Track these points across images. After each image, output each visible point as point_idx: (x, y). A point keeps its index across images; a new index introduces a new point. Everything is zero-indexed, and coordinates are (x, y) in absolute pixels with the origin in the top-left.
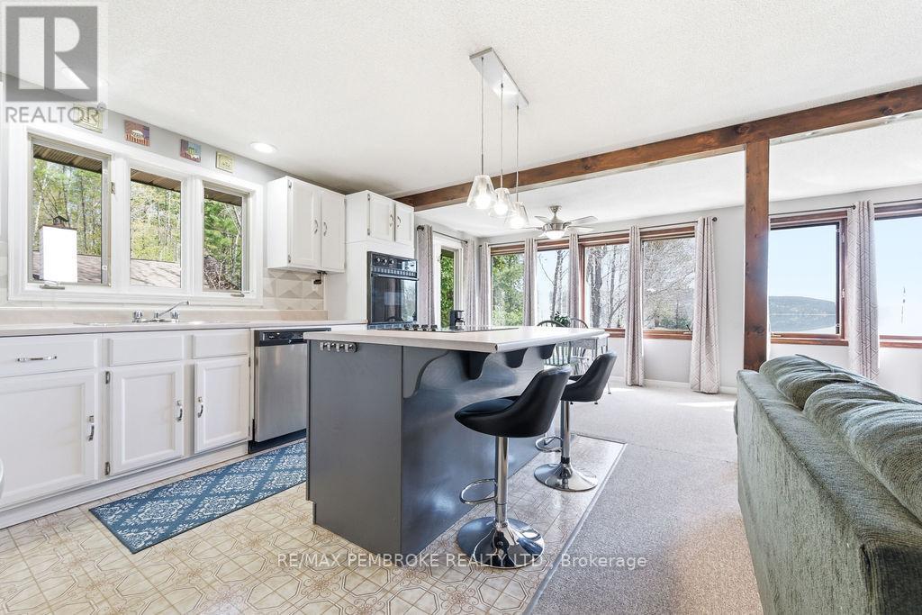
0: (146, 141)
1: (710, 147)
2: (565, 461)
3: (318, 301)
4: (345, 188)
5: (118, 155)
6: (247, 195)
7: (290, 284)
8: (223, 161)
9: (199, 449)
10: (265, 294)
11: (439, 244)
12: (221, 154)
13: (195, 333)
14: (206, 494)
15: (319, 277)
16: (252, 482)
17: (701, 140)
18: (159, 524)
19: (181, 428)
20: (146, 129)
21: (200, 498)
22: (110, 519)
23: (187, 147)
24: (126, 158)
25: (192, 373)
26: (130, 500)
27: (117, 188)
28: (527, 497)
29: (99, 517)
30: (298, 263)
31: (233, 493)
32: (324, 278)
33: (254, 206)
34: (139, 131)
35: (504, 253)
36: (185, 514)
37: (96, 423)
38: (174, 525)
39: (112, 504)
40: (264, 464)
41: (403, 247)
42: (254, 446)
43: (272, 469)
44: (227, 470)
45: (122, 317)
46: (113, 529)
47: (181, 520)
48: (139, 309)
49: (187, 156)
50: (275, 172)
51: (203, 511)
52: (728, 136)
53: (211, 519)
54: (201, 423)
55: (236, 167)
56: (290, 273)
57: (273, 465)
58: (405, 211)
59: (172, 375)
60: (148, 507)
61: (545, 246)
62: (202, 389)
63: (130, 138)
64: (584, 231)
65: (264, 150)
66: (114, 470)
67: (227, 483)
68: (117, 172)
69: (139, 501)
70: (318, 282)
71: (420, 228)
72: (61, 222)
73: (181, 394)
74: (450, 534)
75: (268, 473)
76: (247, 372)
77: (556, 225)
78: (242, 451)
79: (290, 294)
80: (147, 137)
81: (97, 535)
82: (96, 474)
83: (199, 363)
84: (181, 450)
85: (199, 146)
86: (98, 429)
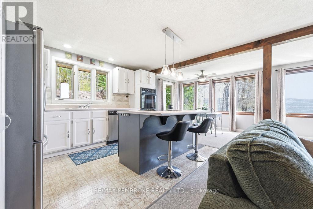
0: (82, 60)
1: (250, 48)
2: (196, 152)
3: (127, 103)
4: (135, 69)
5: (75, 65)
6: (107, 73)
7: (119, 98)
8: (101, 64)
9: (94, 142)
10: (112, 100)
11: (165, 84)
12: (100, 62)
13: (93, 111)
14: (95, 153)
15: (127, 95)
16: (106, 152)
17: (247, 46)
18: (83, 160)
19: (89, 136)
20: (82, 57)
21: (93, 154)
22: (72, 157)
23: (92, 61)
24: (77, 65)
25: (92, 121)
26: (77, 154)
27: (75, 73)
28: (182, 162)
29: (70, 157)
30: (121, 92)
31: (101, 154)
32: (129, 96)
33: (109, 76)
34: (80, 58)
35: (187, 86)
36: (89, 158)
37: (69, 133)
38: (86, 160)
39: (73, 154)
40: (110, 148)
41: (152, 86)
42: (108, 143)
43: (112, 149)
44: (101, 148)
45: (76, 107)
46: (73, 160)
47: (88, 159)
48: (80, 105)
49: (92, 63)
50: (115, 66)
51: (93, 158)
52: (257, 44)
53: (95, 159)
54: (94, 135)
55: (105, 65)
56: (119, 94)
57: (112, 148)
58: (153, 75)
59: (87, 122)
60: (81, 155)
61: (200, 83)
62: (94, 127)
63: (78, 60)
64: (214, 78)
65: (111, 60)
66: (74, 146)
67: (100, 151)
68: (75, 69)
69: (79, 154)
70: (127, 97)
71: (159, 79)
72: (65, 81)
73: (89, 127)
74: (155, 169)
75: (111, 150)
76: (106, 122)
77: (202, 76)
78: (105, 144)
79: (119, 100)
80: (82, 59)
81: (69, 161)
82: (69, 146)
83: (94, 119)
84: (89, 142)
85: (95, 60)
86: (70, 135)
